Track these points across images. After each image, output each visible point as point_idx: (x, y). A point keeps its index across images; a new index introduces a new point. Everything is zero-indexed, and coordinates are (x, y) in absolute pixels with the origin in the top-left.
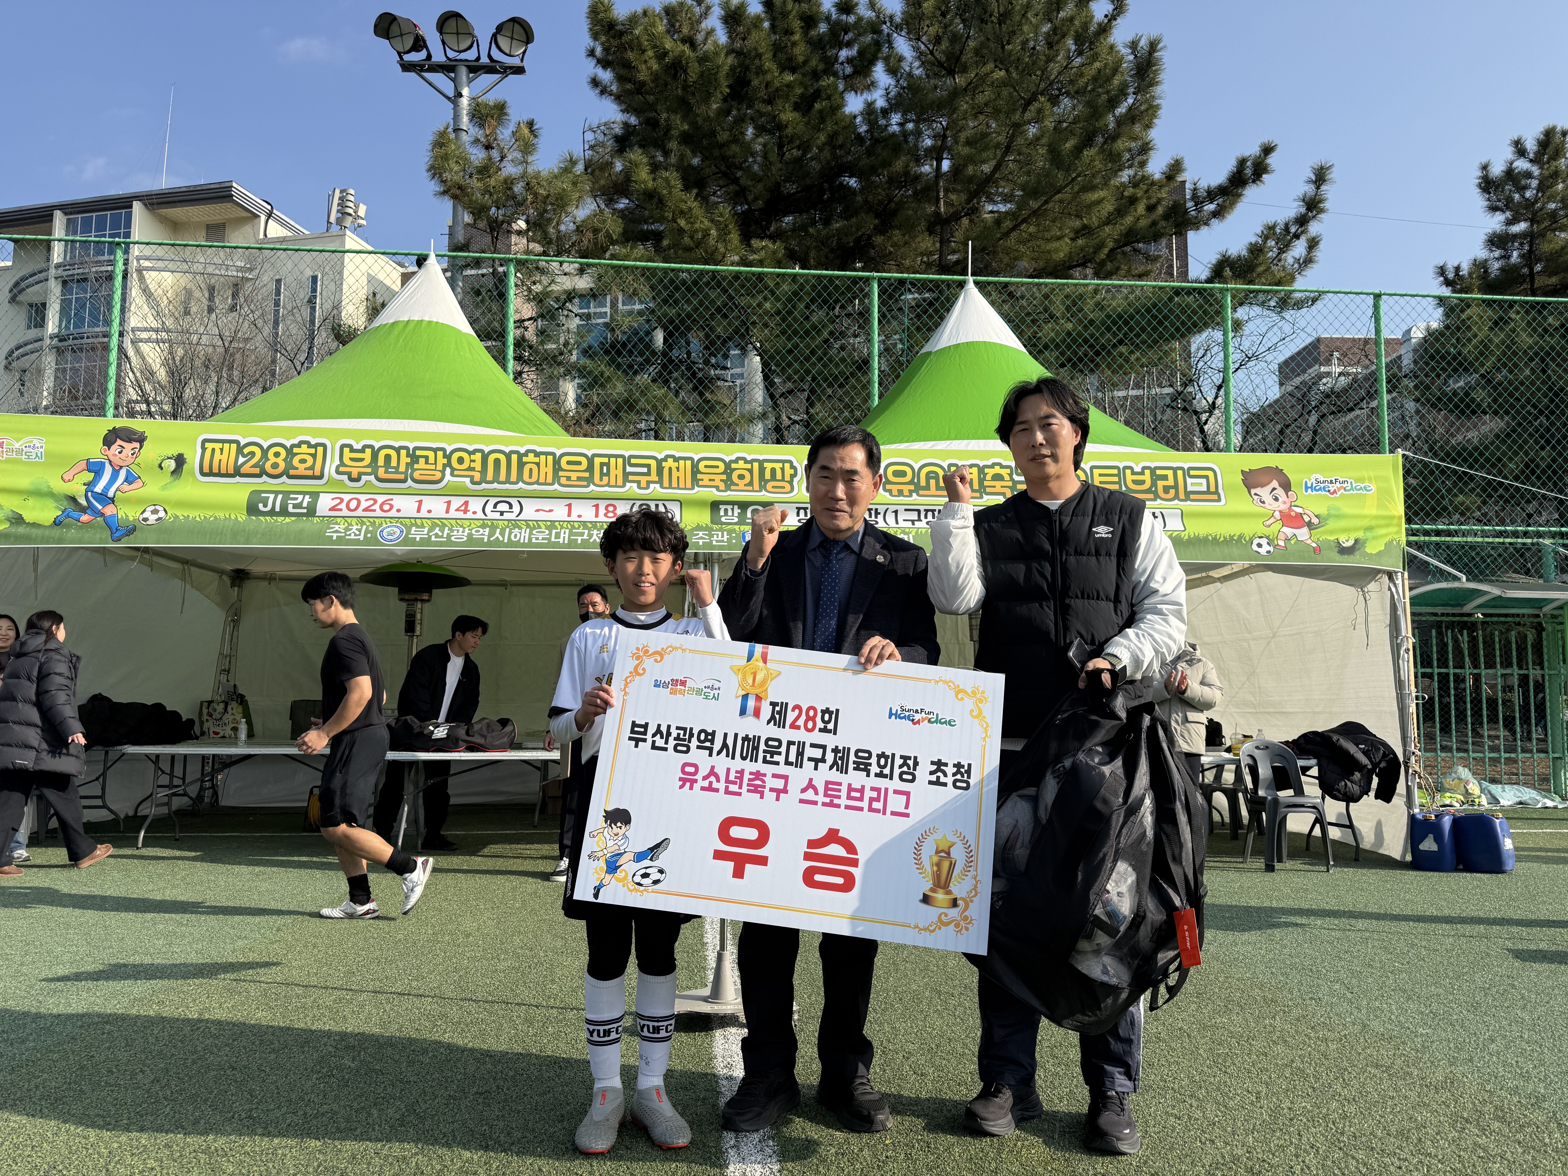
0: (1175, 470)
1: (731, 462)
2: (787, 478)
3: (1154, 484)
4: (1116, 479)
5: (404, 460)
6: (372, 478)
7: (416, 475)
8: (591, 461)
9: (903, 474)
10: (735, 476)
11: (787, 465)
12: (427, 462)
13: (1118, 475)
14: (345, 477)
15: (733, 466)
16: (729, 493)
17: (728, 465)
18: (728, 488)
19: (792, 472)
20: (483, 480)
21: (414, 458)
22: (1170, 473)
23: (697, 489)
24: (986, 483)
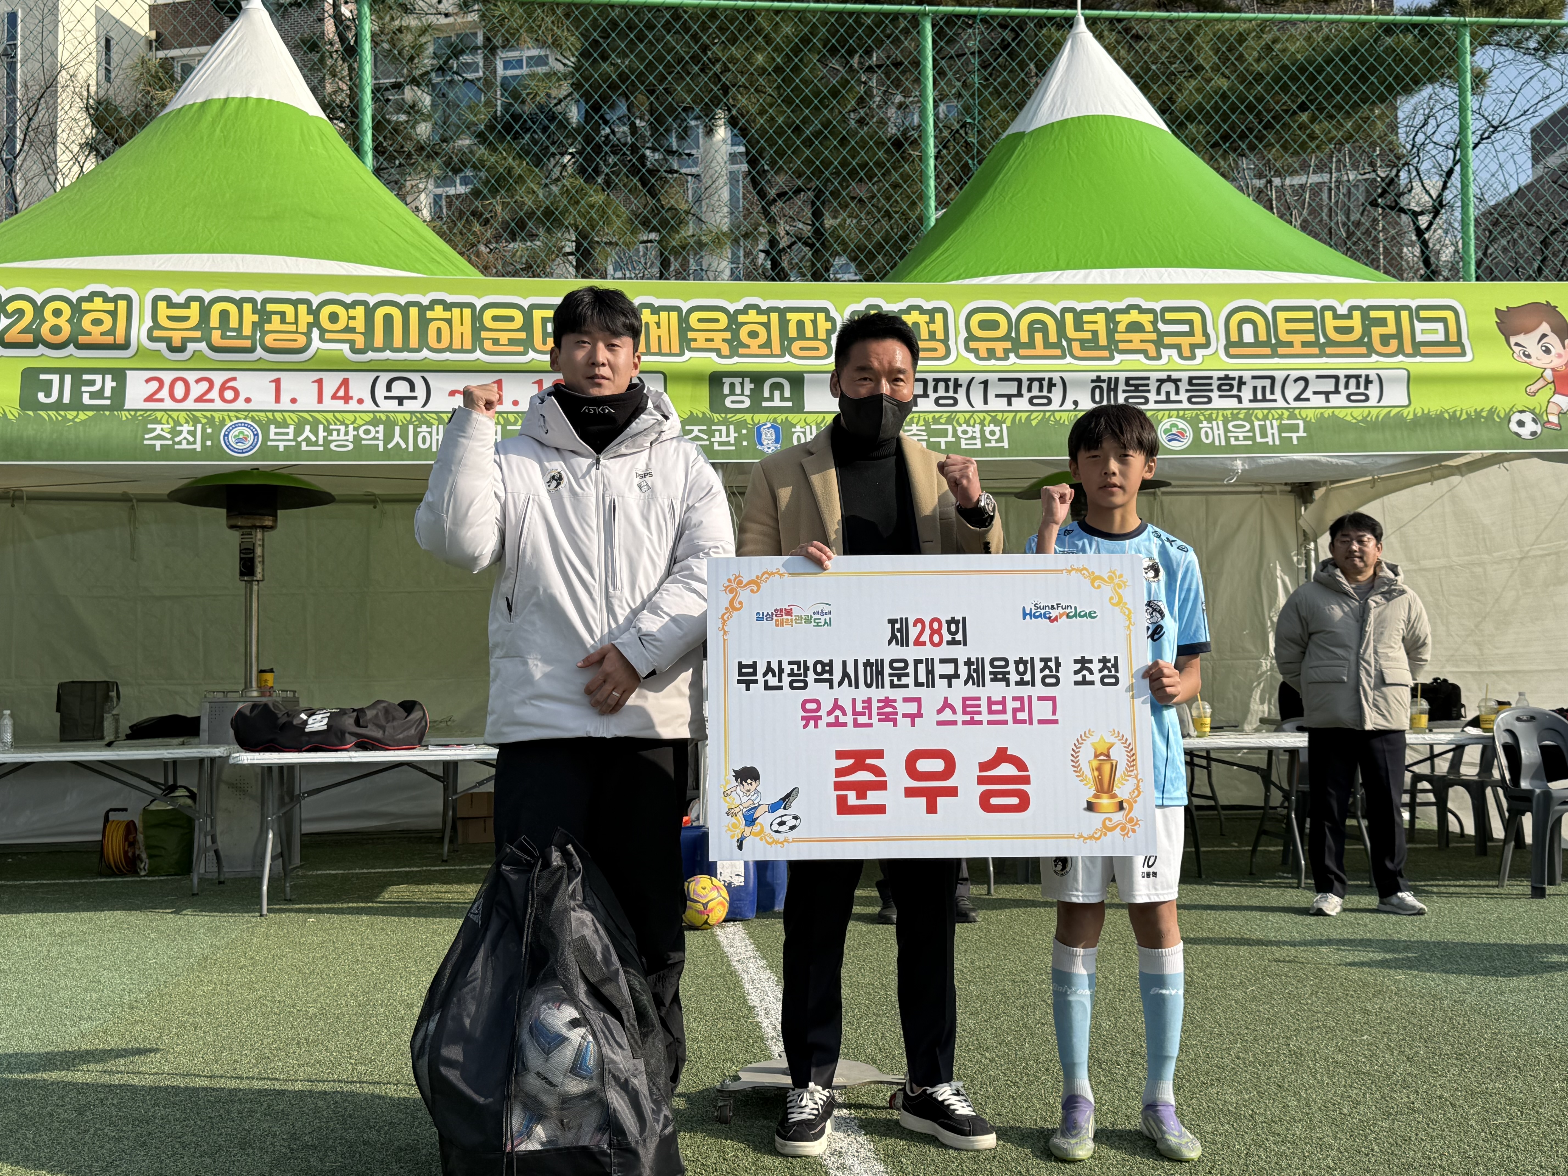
0: (1397, 310)
1: (738, 312)
2: (822, 335)
3: (1366, 332)
4: (1310, 326)
5: (250, 317)
6: (203, 346)
7: (269, 340)
8: (528, 314)
9: (993, 325)
10: (743, 333)
11: (821, 316)
12: (283, 321)
13: (1314, 320)
14: (162, 346)
15: (741, 318)
16: (736, 359)
17: (732, 317)
18: (734, 353)
19: (829, 325)
20: (369, 346)
21: (264, 316)
22: (1390, 315)
23: (688, 355)
24: (1118, 337)
